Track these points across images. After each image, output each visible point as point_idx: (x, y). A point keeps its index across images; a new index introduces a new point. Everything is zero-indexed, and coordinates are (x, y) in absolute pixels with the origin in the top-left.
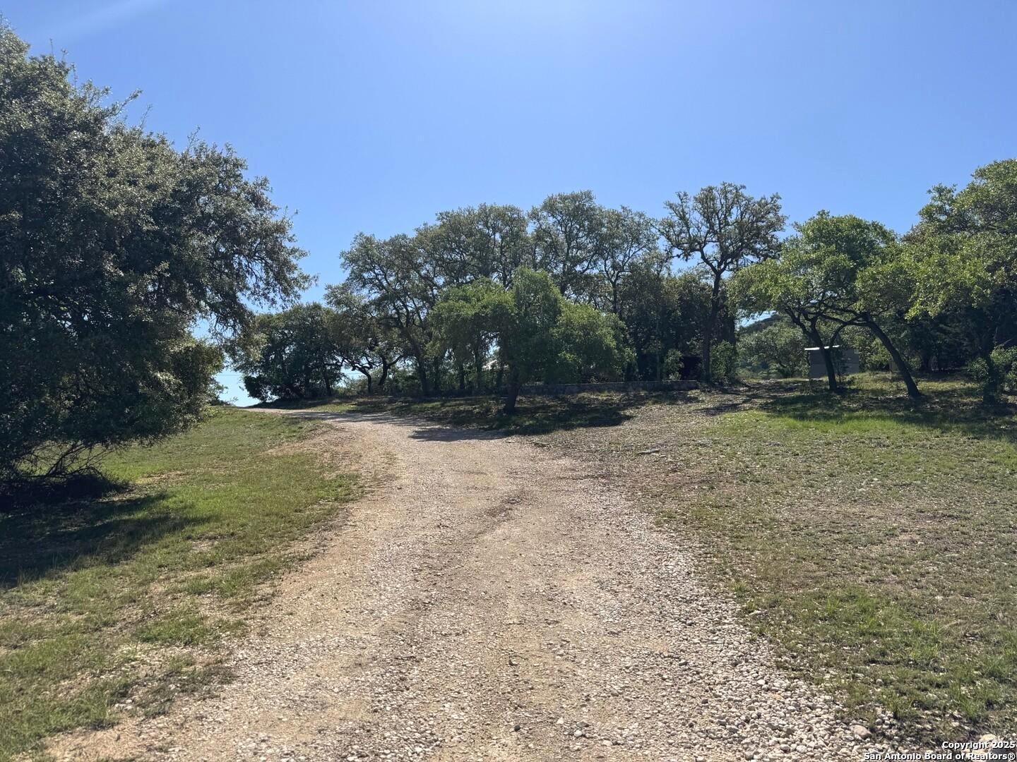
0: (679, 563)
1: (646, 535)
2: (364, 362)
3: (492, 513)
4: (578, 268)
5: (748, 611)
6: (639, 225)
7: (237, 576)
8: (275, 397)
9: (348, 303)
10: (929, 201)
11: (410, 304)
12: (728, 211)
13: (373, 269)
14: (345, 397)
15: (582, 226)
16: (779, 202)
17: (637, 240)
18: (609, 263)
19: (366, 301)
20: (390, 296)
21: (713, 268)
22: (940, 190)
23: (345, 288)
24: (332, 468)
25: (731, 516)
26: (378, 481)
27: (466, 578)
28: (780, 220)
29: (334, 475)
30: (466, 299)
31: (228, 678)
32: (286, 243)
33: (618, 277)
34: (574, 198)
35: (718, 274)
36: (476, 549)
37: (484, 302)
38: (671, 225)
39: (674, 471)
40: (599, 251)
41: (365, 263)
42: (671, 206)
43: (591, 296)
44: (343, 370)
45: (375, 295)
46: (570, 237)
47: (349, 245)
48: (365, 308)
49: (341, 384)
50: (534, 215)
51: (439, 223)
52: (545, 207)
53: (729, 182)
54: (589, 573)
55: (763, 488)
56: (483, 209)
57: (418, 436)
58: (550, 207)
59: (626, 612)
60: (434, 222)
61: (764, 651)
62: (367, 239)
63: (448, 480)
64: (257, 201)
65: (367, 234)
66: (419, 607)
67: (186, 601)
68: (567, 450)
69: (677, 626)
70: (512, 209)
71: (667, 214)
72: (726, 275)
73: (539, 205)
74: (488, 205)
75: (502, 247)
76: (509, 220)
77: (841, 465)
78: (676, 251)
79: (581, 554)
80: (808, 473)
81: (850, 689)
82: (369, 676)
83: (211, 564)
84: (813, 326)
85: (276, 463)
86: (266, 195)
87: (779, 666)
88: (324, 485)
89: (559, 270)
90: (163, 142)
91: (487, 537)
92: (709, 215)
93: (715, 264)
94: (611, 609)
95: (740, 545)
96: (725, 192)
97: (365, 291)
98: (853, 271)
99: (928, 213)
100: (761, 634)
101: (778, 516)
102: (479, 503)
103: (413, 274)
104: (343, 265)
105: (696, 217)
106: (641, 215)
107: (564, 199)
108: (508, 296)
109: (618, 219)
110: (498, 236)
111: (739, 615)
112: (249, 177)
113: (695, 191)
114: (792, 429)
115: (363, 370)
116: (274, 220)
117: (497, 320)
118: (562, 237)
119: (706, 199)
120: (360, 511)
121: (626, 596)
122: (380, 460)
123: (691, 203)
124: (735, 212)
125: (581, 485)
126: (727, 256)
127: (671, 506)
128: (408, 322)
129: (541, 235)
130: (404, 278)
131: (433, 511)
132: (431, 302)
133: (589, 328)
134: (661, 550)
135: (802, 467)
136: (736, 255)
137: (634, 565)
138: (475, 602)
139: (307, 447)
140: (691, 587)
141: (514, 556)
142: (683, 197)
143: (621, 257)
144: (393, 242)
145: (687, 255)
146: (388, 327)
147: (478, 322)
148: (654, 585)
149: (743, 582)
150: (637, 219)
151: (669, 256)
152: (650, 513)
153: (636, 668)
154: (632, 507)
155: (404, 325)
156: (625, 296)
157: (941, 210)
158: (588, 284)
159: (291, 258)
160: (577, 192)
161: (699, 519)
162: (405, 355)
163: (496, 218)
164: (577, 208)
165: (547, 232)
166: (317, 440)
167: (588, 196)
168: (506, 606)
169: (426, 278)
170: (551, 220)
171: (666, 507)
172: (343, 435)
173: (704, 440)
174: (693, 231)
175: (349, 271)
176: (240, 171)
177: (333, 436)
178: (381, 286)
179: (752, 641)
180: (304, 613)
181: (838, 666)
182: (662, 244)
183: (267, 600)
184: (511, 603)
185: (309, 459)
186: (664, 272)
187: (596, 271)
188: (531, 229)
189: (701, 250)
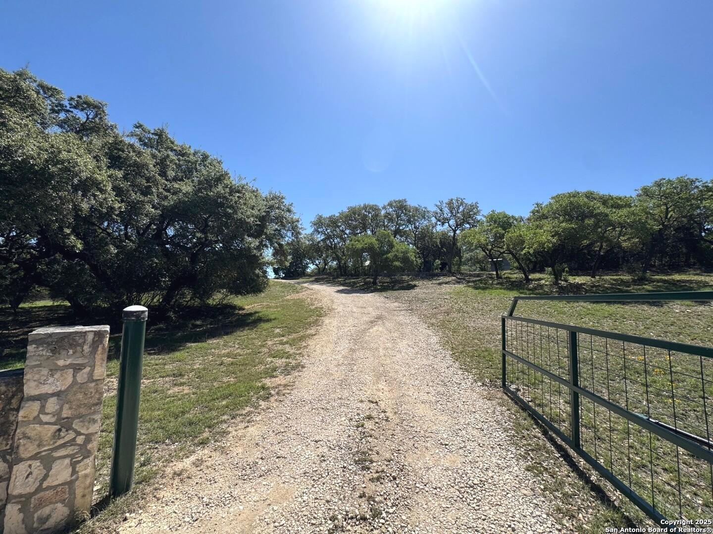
0: (434, 339)
1: (424, 331)
2: (317, 262)
3: (372, 322)
4: (401, 228)
5: (454, 354)
6: (425, 211)
7: (294, 340)
8: (284, 275)
9: (312, 240)
10: (533, 208)
11: (336, 240)
12: (459, 208)
13: (322, 228)
14: (310, 276)
15: (403, 212)
16: (478, 205)
17: (424, 218)
18: (413, 226)
19: (319, 239)
20: (328, 237)
21: (453, 229)
22: (537, 204)
23: (312, 234)
24: (312, 305)
25: (453, 324)
26: (330, 310)
27: (366, 343)
28: (478, 212)
29: (314, 307)
30: (359, 241)
31: (303, 367)
32: (300, 226)
33: (416, 231)
34: (400, 201)
35: (455, 231)
36: (368, 334)
37: (366, 242)
38: (437, 213)
39: (435, 308)
40: (409, 221)
41: (319, 225)
42: (437, 206)
43: (406, 238)
44: (309, 265)
45: (322, 237)
46: (398, 216)
47: (313, 219)
48: (319, 242)
49: (309, 270)
50: (384, 208)
51: (347, 210)
52: (388, 205)
53: (458, 197)
54: (405, 342)
55: (466, 315)
56: (365, 205)
57: (339, 291)
58: (390, 205)
59: (417, 353)
60: (346, 210)
61: (457, 364)
62: (320, 216)
63: (355, 310)
64: (289, 211)
65: (320, 215)
66: (352, 350)
67: (280, 347)
68: (397, 299)
69: (432, 358)
70: (376, 206)
71: (435, 209)
72: (458, 232)
73: (386, 204)
74: (367, 204)
75: (371, 220)
76: (375, 209)
77: (494, 307)
78: (439, 223)
79: (403, 336)
80: (482, 310)
81: (479, 374)
82: (343, 368)
83: (283, 336)
84: (490, 253)
85: (292, 302)
86: (292, 209)
87: (461, 368)
88: (311, 311)
89: (393, 228)
90: (257, 190)
91: (371, 330)
92: (451, 209)
93: (453, 228)
94: (412, 352)
95: (455, 334)
96: (457, 200)
97: (319, 236)
98: (503, 235)
99: (533, 212)
100: (457, 360)
101: (469, 325)
102: (366, 318)
103: (338, 230)
104: (311, 226)
105: (446, 210)
106: (425, 208)
107: (395, 202)
108: (374, 240)
109: (417, 210)
110: (370, 215)
111: (451, 355)
112: (286, 202)
113: (446, 201)
114: (479, 293)
115: (316, 265)
116: (295, 217)
117: (370, 249)
118: (395, 216)
119: (450, 203)
120: (327, 320)
121: (416, 349)
122: (329, 302)
123: (444, 205)
124: (461, 209)
125: (402, 313)
126: (458, 225)
127: (434, 321)
128: (335, 247)
129: (387, 215)
130: (334, 230)
131: (351, 321)
132: (344, 240)
133: (405, 253)
134: (429, 335)
135: (480, 307)
136: (461, 224)
137: (420, 340)
138: (370, 349)
139: (300, 295)
140: (437, 347)
141: (381, 337)
142: (441, 202)
143: (418, 224)
144: (330, 218)
145: (443, 224)
146: (328, 250)
147: (363, 250)
148: (425, 346)
149: (454, 346)
150: (424, 209)
151: (436, 224)
152: (426, 323)
153: (419, 368)
154: (420, 321)
155: (334, 248)
156: (419, 239)
157: (538, 211)
158: (404, 234)
159: (300, 230)
160: (401, 199)
161: (443, 325)
162: (334, 259)
163: (370, 208)
164: (401, 205)
165: (389, 214)
166: (303, 293)
167: (405, 201)
168: (379, 351)
169: (343, 231)
170: (391, 210)
171: (432, 322)
172: (312, 291)
173: (447, 297)
174: (445, 215)
175: (313, 229)
176: (283, 200)
177: (309, 292)
178: (325, 234)
179: (454, 362)
180: (319, 351)
181: (477, 368)
182: (434, 220)
183: (306, 347)
184: (381, 350)
185: (302, 301)
186: (434, 231)
187: (408, 229)
188: (383, 212)
189: (448, 223)
